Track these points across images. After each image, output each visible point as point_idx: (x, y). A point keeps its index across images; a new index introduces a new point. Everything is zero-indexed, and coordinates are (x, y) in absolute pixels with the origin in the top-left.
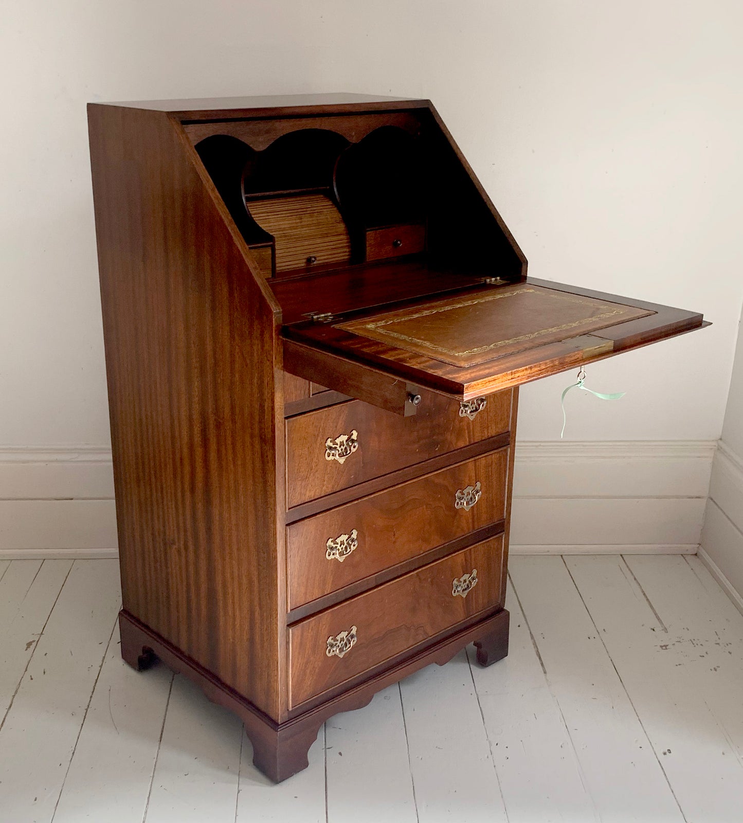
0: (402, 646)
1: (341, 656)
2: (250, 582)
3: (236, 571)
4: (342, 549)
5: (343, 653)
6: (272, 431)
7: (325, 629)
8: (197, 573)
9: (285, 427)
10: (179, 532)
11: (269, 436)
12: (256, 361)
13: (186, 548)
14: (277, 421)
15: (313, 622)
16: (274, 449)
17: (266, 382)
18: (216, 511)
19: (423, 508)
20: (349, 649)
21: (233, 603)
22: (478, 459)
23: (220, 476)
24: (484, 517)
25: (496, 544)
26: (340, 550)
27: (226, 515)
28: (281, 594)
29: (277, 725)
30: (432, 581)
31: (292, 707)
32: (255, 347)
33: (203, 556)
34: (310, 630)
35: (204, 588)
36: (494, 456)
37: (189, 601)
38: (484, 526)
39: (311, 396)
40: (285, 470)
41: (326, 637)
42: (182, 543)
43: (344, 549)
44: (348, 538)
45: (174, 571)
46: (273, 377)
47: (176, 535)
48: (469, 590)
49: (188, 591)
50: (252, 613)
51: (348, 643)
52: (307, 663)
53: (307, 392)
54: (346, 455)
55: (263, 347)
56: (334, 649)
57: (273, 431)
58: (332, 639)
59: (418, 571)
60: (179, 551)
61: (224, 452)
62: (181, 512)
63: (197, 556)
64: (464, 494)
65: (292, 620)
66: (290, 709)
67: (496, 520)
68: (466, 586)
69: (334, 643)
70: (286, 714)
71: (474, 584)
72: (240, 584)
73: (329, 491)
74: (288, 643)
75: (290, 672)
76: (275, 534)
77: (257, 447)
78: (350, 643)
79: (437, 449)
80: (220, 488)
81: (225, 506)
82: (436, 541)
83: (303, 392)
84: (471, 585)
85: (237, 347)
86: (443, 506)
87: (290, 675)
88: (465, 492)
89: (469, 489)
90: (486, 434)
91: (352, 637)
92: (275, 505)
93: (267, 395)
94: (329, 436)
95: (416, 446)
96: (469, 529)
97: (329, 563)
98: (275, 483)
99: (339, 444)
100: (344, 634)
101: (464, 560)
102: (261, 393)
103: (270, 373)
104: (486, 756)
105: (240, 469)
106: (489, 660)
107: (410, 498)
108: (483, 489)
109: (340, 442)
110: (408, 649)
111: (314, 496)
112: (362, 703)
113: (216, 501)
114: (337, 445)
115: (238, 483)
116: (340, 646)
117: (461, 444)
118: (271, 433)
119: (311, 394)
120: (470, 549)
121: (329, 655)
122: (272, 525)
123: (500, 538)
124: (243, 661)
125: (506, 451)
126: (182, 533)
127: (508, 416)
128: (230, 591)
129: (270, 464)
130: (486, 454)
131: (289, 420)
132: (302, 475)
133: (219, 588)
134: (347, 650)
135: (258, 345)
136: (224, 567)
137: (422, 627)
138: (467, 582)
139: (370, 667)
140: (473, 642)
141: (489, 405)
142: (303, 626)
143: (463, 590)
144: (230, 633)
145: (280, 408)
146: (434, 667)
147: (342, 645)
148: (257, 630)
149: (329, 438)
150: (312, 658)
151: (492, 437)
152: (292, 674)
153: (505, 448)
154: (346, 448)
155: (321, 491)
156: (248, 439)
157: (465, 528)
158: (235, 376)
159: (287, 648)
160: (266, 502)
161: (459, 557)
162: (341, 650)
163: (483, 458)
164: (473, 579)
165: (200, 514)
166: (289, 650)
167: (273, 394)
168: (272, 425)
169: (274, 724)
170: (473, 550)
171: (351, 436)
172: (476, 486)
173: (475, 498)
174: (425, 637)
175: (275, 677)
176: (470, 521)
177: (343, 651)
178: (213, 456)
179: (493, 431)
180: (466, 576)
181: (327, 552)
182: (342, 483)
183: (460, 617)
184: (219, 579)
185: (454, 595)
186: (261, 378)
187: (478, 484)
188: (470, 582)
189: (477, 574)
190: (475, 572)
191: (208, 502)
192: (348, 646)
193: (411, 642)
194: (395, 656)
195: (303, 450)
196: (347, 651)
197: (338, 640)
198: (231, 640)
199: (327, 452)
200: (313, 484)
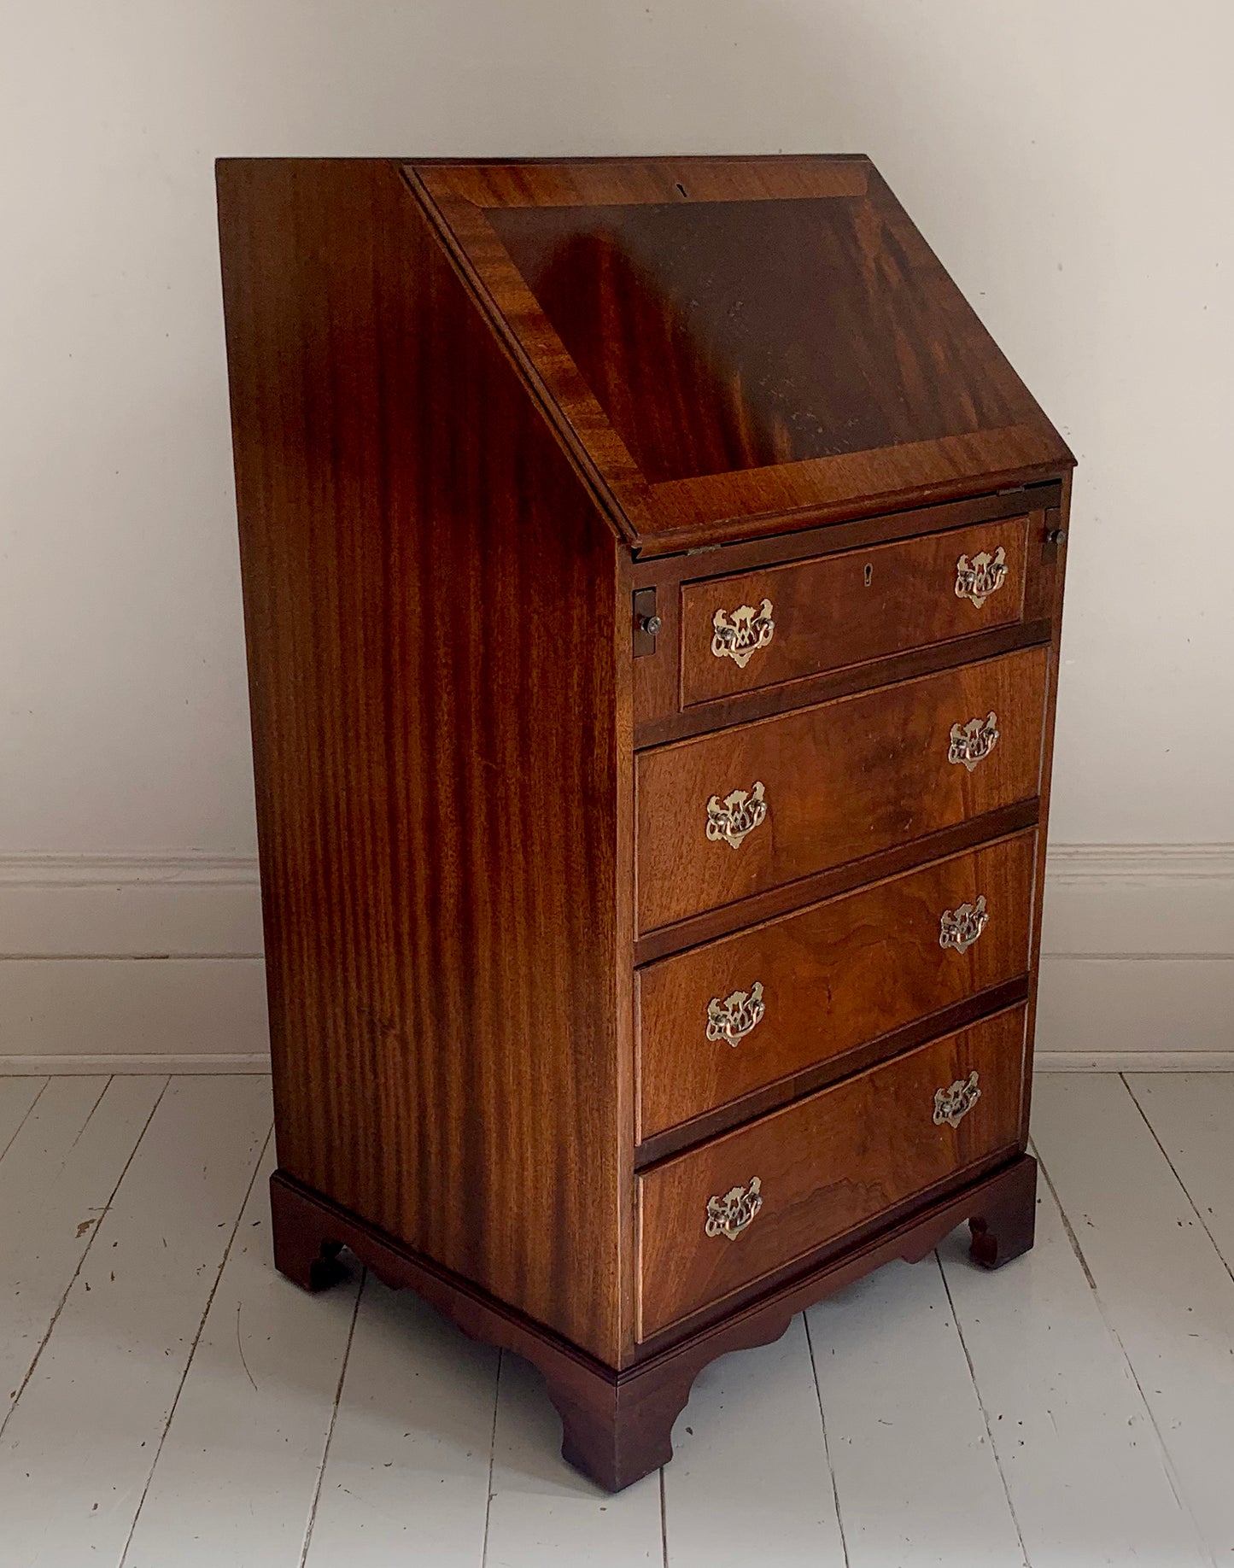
0: (842, 1222)
1: (733, 1237)
2: (558, 1089)
3: (526, 1068)
4: (735, 1019)
5: (737, 1230)
6: (609, 777)
7: (702, 1181)
8: (441, 1081)
9: (634, 770)
10: (402, 1005)
11: (603, 787)
12: (576, 639)
13: (419, 1033)
14: (619, 757)
15: (683, 1165)
16: (613, 815)
17: (597, 681)
18: (483, 952)
19: (883, 947)
20: (749, 1222)
21: (520, 1133)
22: (983, 849)
23: (494, 879)
24: (992, 966)
25: (1013, 1022)
26: (733, 1022)
27: (506, 958)
28: (624, 1107)
29: (616, 1373)
30: (896, 1092)
31: (644, 1337)
32: (575, 613)
33: (455, 1045)
34: (676, 1183)
35: (455, 1109)
36: (1008, 845)
37: (423, 1137)
38: (993, 985)
39: (682, 710)
40: (634, 856)
41: (706, 1198)
42: (409, 1022)
43: (738, 1021)
44: (747, 1000)
45: (392, 1082)
46: (613, 668)
47: (397, 1010)
48: (965, 1113)
49: (422, 1117)
50: (561, 1149)
51: (745, 1211)
52: (671, 1248)
53: (675, 701)
54: (745, 830)
55: (591, 610)
56: (722, 1221)
57: (612, 778)
58: (716, 1202)
59: (870, 1071)
60: (402, 1040)
61: (503, 830)
62: (408, 960)
63: (441, 1046)
64: (956, 920)
65: (644, 1161)
66: (640, 1342)
67: (1013, 975)
68: (958, 1105)
69: (720, 1210)
70: (631, 1352)
71: (973, 1099)
72: (535, 1094)
73: (711, 904)
74: (635, 1207)
75: (641, 1266)
76: (612, 987)
77: (576, 812)
78: (748, 1211)
79: (907, 827)
80: (494, 903)
81: (505, 937)
82: (906, 1015)
83: (667, 702)
84: (968, 1102)
85: (536, 617)
86: (918, 942)
87: (640, 1272)
88: (958, 914)
89: (965, 910)
90: (996, 800)
91: (753, 1198)
92: (613, 926)
93: (600, 705)
94: (712, 793)
95: (870, 819)
96: (964, 990)
97: (713, 1046)
98: (614, 882)
99: (731, 807)
100: (736, 1194)
101: (955, 1051)
102: (588, 704)
103: (607, 663)
104: (980, 1439)
105: (538, 860)
106: (999, 1254)
107: (857, 925)
108: (990, 908)
109: (734, 804)
110: (854, 1229)
111: (685, 911)
112: (770, 1334)
113: (484, 933)
114: (728, 809)
115: (533, 890)
116: (731, 1216)
117: (950, 818)
118: (607, 783)
119: (682, 706)
120: (966, 1031)
121: (710, 1234)
122: (607, 969)
123: (1021, 1010)
124: (539, 1251)
125: (1032, 834)
126: (410, 1005)
127: (1037, 766)
128: (513, 1110)
129: (604, 846)
130: (995, 841)
131: (640, 755)
132: (664, 868)
133: (490, 1108)
134: (744, 1223)
135: (581, 606)
136: (500, 1064)
137: (879, 1184)
138: (961, 1097)
139: (785, 1263)
140: (967, 1221)
141: (1001, 743)
142: (663, 1173)
143: (955, 1113)
144: (513, 1195)
145: (626, 731)
146: (901, 1268)
147: (734, 1214)
148: (573, 1182)
149: (712, 796)
150: (679, 1239)
151: (1007, 807)
152: (643, 1268)
153: (1029, 829)
154: (743, 817)
155: (698, 903)
156: (556, 799)
157: (956, 988)
158: (530, 675)
159: (634, 1218)
160: (594, 924)
161: (945, 1044)
162: (733, 1225)
163: (991, 850)
164: (972, 1091)
165: (449, 960)
166: (638, 1221)
167: (612, 705)
168: (608, 767)
169: (609, 1373)
170: (970, 1032)
171: (753, 793)
172: (977, 903)
173: (977, 928)
174: (885, 1205)
175: (611, 1277)
176: (967, 974)
177: (736, 1226)
178: (478, 842)
179: (1007, 796)
180: (958, 1086)
181: (709, 1027)
182: (736, 890)
183: (946, 1166)
184: (489, 1088)
185: (937, 1121)
186: (588, 671)
187: (982, 900)
188: (965, 1096)
189: (978, 1082)
190: (974, 1076)
191: (467, 936)
192: (746, 1216)
193: (860, 1215)
194: (830, 1241)
195: (666, 818)
196: (745, 1225)
197: (727, 1205)
198: (515, 1209)
199: (709, 824)
200: (684, 886)
